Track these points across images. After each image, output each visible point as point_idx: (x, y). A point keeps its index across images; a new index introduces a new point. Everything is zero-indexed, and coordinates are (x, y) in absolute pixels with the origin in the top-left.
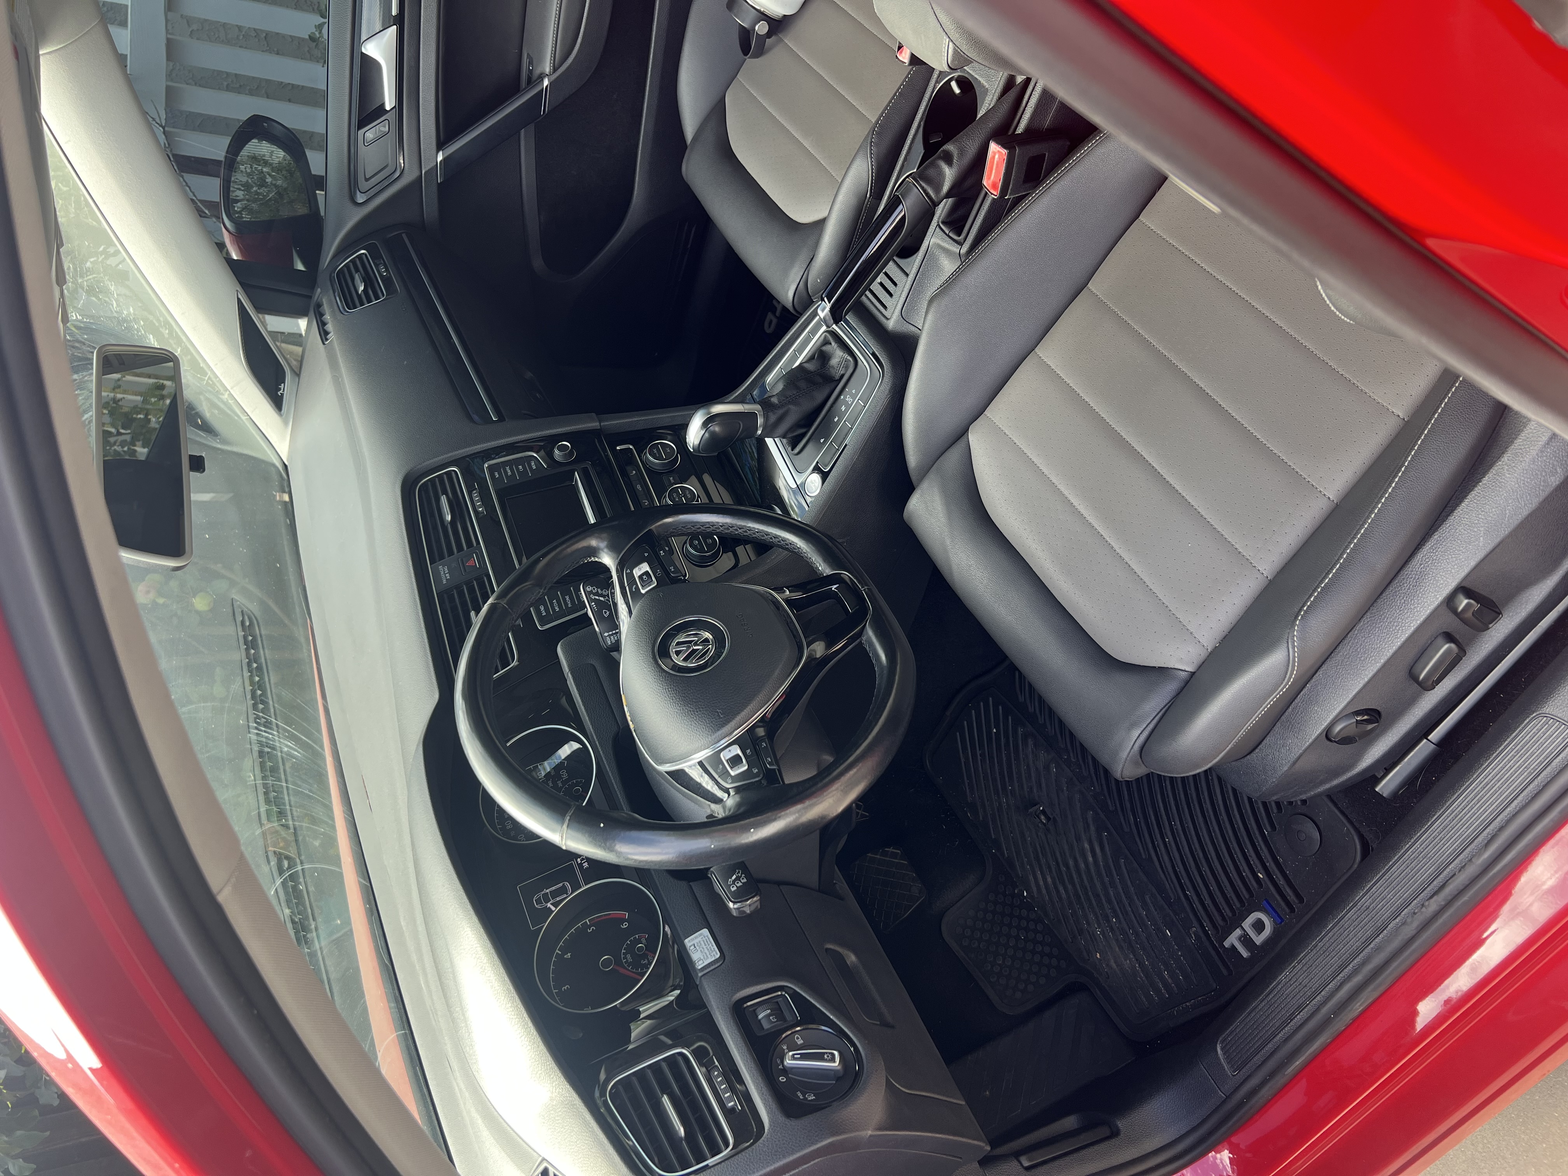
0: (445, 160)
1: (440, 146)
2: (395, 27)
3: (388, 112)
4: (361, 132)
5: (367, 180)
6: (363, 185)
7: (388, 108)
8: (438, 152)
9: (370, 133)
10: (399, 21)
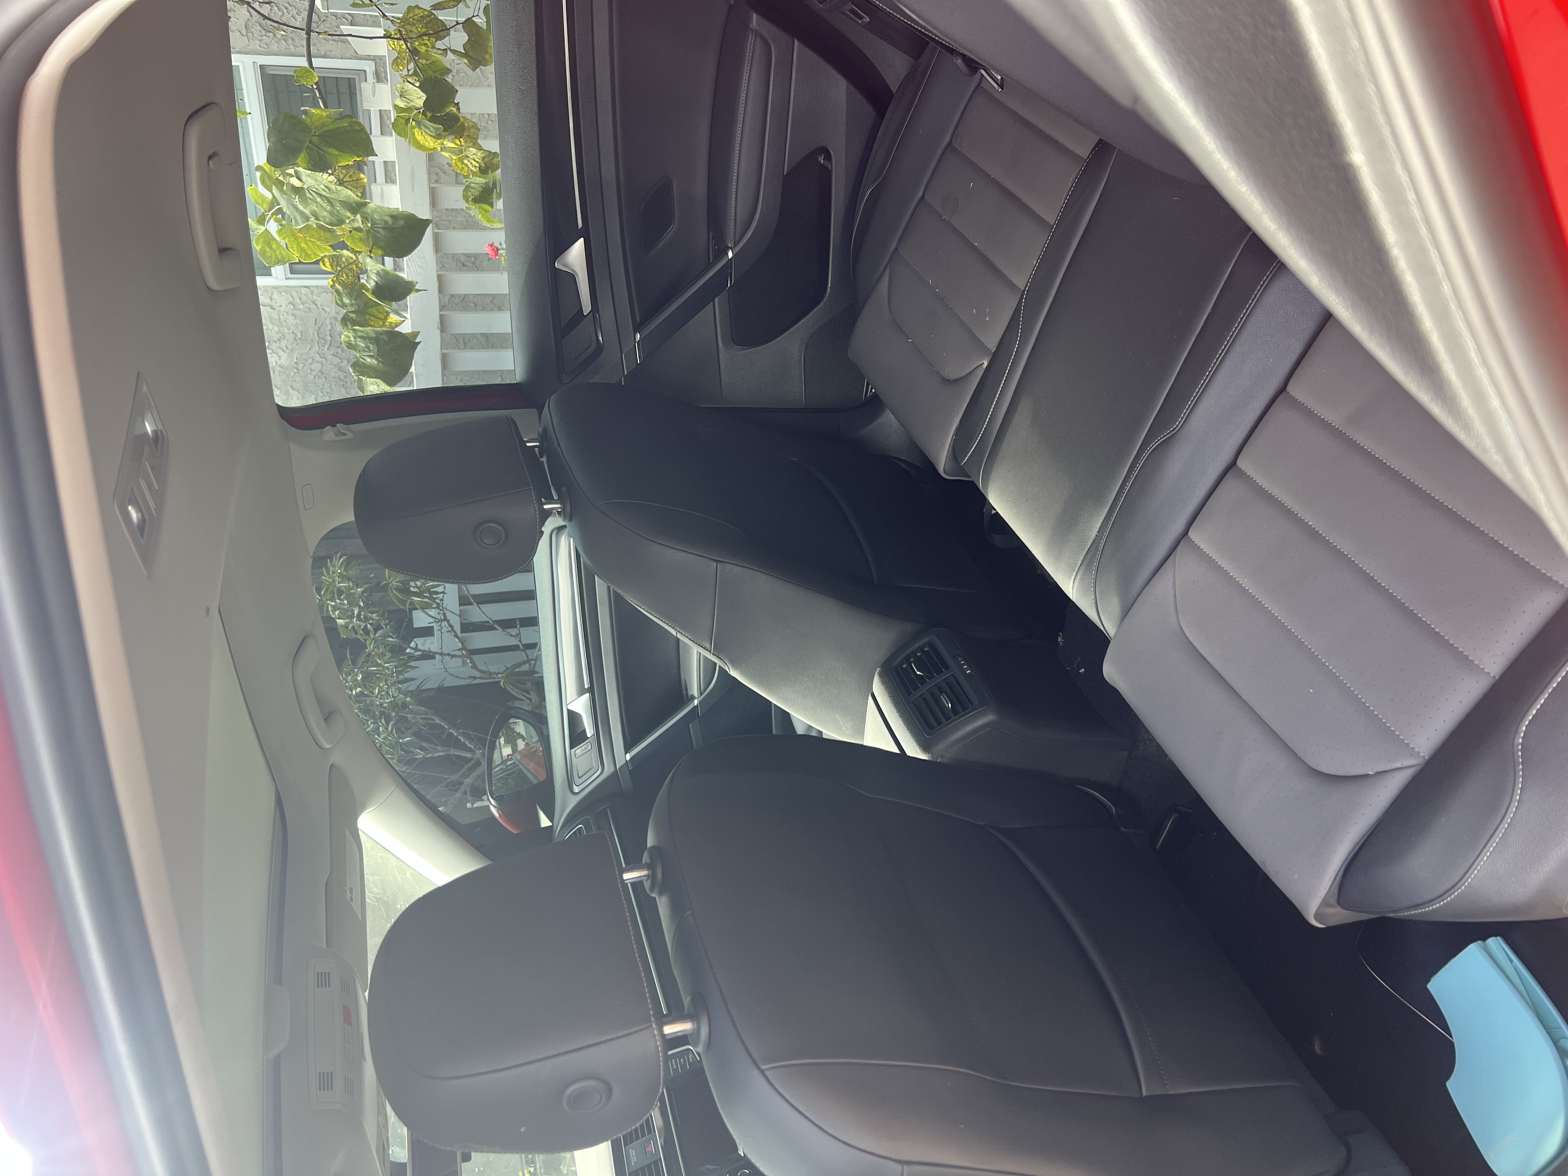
0: (631, 759)
1: (627, 751)
2: (588, 694)
3: (589, 738)
4: (573, 750)
5: (579, 777)
6: (578, 781)
7: (589, 735)
8: (626, 754)
9: (579, 750)
10: (591, 690)
